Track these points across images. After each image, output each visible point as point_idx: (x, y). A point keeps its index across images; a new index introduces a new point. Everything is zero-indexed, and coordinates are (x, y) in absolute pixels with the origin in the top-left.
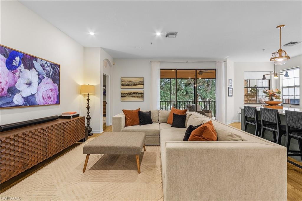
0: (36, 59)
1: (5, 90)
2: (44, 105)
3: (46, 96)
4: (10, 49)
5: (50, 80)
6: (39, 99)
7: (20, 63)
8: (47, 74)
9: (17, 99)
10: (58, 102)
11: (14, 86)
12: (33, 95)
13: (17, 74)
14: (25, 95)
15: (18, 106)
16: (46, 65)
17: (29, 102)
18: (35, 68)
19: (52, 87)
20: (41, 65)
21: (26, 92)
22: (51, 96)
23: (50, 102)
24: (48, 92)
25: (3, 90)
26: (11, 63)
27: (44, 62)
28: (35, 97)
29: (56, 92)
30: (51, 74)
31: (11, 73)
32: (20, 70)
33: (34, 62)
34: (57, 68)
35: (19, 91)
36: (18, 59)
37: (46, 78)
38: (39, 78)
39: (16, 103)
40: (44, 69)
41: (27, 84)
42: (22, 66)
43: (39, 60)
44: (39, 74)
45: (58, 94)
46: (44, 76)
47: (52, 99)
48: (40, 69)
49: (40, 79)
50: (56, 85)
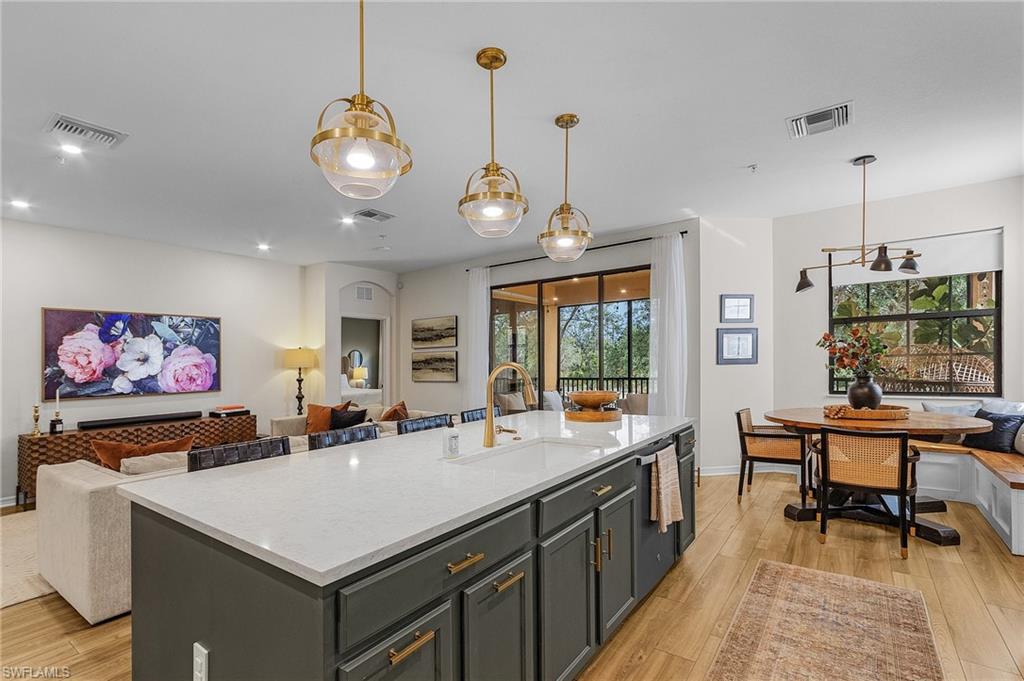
0: (158, 318)
1: (99, 372)
2: (178, 393)
3: (183, 377)
4: (106, 314)
5: (193, 349)
6: (166, 382)
7: (124, 330)
8: (183, 340)
9: (120, 384)
10: (216, 386)
11: (114, 364)
12: (153, 378)
13: (119, 348)
14: (135, 377)
15: (121, 394)
16: (182, 324)
17: (145, 387)
18: (156, 333)
19: (198, 360)
20: (170, 326)
21: (139, 372)
22: (194, 377)
23: (193, 387)
24: (187, 369)
25: (95, 372)
26: (108, 333)
27: (176, 321)
28: (157, 381)
29: (210, 368)
30: (194, 338)
31: (108, 348)
32: (125, 341)
33: (153, 323)
34: (211, 324)
35: (123, 372)
36: (120, 325)
37: (182, 346)
38: (165, 348)
39: (118, 390)
40: (177, 332)
41: (139, 360)
42: (128, 334)
43: (166, 319)
44: (165, 342)
45: (214, 371)
46: (178, 343)
47: (199, 382)
48: (169, 333)
49: (168, 351)
50: (208, 356)
